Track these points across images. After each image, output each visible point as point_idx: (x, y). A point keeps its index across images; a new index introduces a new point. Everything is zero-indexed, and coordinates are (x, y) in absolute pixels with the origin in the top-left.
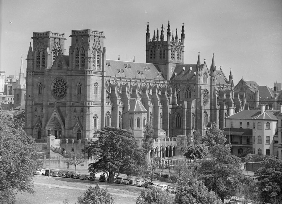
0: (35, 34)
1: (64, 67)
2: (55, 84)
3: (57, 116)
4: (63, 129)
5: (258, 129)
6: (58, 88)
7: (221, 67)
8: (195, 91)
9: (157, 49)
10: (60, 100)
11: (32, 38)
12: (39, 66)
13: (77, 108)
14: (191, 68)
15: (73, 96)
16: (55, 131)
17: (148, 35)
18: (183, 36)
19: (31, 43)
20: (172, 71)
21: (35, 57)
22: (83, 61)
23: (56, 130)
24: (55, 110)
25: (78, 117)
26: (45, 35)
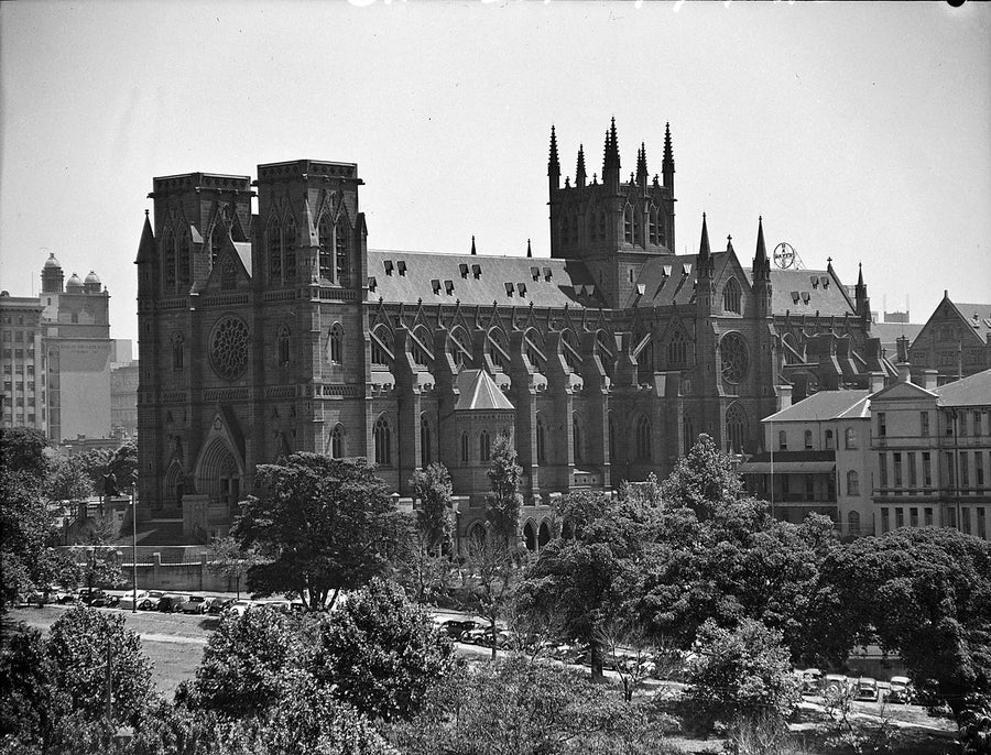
0: (157, 182)
1: (240, 280)
2: (219, 335)
3: (224, 433)
4: (241, 471)
5: (847, 448)
6: (227, 348)
7: (830, 260)
8: (695, 341)
9: (581, 211)
10: (233, 384)
11: (150, 196)
12: (174, 282)
13: (279, 406)
14: (688, 268)
15: (267, 369)
16: (223, 480)
17: (554, 169)
18: (668, 166)
19: (147, 213)
20: (629, 279)
21: (161, 254)
22: (291, 261)
23: (225, 477)
24: (218, 416)
25: (284, 435)
26: (184, 186)
